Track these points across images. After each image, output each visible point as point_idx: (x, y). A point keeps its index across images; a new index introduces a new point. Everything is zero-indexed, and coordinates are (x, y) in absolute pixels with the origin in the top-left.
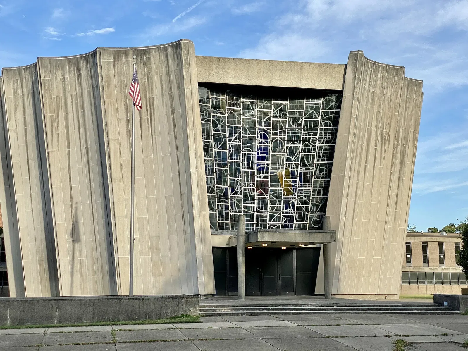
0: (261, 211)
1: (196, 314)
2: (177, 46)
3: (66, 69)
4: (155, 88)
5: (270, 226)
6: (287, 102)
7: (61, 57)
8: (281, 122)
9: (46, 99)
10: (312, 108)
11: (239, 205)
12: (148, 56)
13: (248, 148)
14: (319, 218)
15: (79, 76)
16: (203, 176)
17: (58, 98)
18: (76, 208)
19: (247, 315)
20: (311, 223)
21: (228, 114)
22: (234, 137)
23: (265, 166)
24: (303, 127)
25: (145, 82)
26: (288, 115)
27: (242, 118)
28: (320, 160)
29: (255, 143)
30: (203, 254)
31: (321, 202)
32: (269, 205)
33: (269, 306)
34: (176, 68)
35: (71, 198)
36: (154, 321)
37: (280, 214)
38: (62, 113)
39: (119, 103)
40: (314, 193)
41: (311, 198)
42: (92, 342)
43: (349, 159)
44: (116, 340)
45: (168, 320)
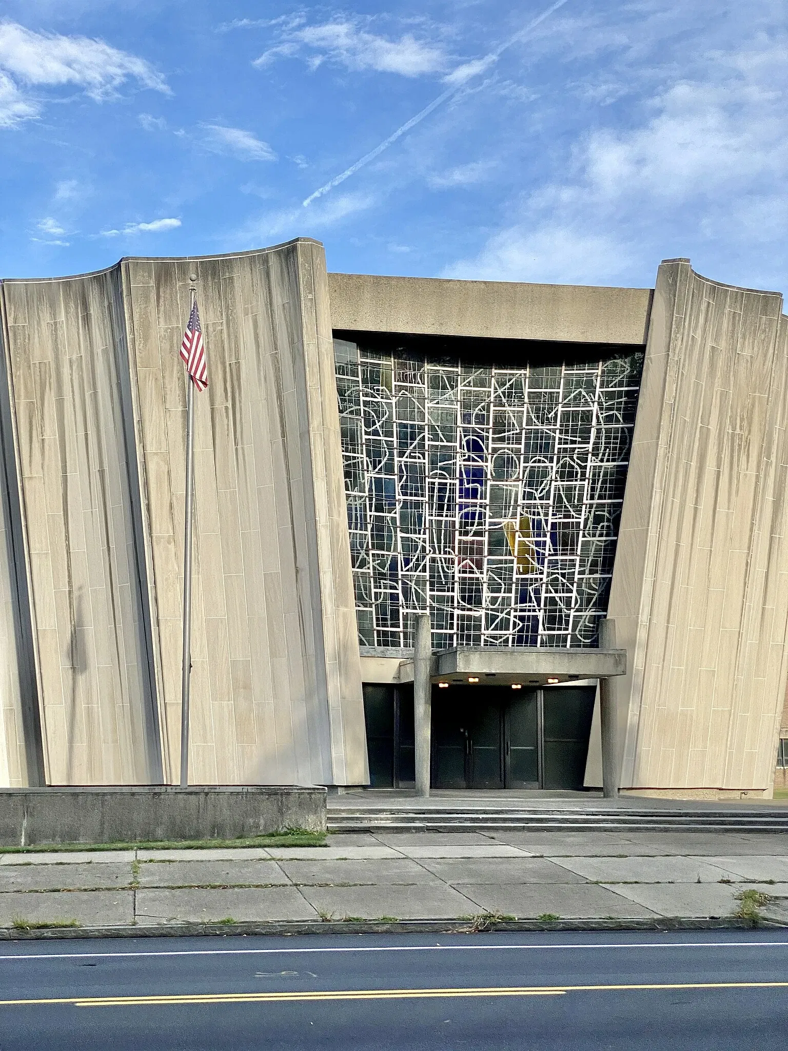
0: (469, 606)
1: (319, 828)
2: (288, 252)
3: (60, 304)
4: (242, 343)
5: (487, 639)
6: (525, 372)
7: (50, 279)
8: (511, 415)
9: (18, 368)
10: (579, 384)
11: (421, 593)
12: (227, 274)
13: (441, 472)
14: (594, 623)
15: (87, 319)
16: (343, 530)
17: (42, 365)
18: (80, 598)
19: (429, 833)
20: (577, 632)
21: (398, 398)
22: (411, 448)
23: (476, 510)
24: (558, 426)
25: (222, 330)
26: (526, 400)
27: (426, 405)
28: (596, 497)
29: (455, 461)
30: (343, 698)
31: (597, 588)
32: (486, 594)
33: (477, 812)
34: (286, 301)
35: (70, 576)
36: (228, 842)
37: (509, 614)
38: (50, 397)
39: (167, 374)
40: (582, 569)
41: (576, 580)
42: (86, 887)
43: (658, 495)
44: (138, 883)
45: (258, 841)
